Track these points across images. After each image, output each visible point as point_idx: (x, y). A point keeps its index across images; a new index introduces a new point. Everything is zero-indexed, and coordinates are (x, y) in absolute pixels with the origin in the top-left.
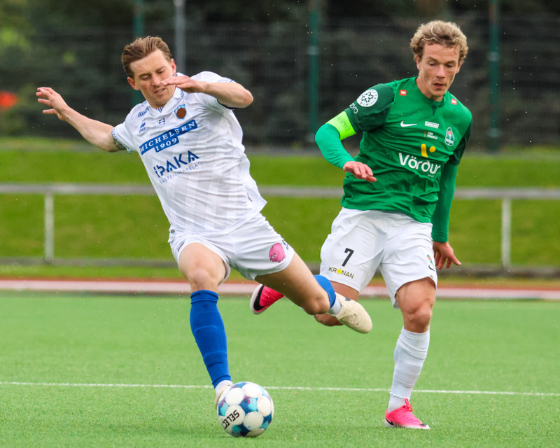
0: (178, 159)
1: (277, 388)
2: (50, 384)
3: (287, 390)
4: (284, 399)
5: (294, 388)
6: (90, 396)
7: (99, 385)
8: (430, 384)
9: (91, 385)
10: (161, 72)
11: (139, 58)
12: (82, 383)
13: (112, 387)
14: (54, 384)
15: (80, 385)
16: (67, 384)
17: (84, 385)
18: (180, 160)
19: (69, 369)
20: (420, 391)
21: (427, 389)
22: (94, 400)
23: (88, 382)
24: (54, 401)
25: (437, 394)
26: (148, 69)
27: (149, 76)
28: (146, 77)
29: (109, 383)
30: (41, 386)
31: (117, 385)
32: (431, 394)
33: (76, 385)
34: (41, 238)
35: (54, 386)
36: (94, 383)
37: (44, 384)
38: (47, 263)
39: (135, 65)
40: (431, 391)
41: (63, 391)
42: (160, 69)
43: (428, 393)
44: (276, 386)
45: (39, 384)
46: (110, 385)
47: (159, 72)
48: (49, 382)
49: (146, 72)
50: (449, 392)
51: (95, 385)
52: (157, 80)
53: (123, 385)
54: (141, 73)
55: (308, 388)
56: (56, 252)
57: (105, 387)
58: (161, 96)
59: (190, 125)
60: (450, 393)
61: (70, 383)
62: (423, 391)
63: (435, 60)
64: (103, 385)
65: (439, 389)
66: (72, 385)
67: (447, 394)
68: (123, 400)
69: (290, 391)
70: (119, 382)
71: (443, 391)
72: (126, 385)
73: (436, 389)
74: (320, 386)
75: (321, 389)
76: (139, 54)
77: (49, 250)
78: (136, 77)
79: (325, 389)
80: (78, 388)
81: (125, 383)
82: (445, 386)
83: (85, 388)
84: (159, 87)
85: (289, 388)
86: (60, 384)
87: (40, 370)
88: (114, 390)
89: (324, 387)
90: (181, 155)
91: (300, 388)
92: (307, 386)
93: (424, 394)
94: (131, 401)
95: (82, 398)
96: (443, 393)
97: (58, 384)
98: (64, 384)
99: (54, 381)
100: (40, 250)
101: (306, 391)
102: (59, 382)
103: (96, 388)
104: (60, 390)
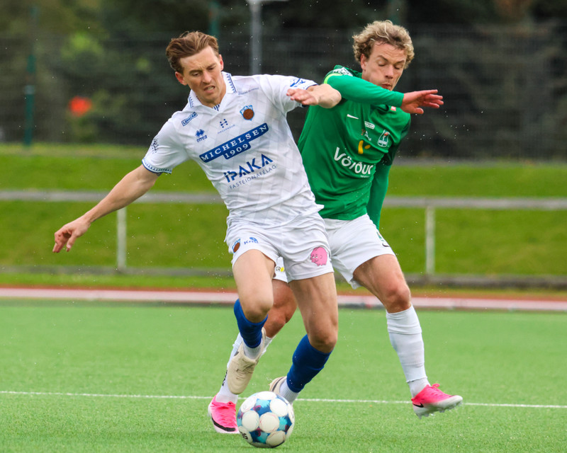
0: (251, 164)
1: (353, 401)
2: (121, 396)
3: (363, 403)
4: (359, 413)
5: (370, 401)
6: (161, 408)
7: (171, 397)
8: (508, 398)
9: (163, 397)
10: (212, 69)
11: (191, 54)
12: (154, 394)
13: (185, 399)
14: (125, 396)
15: (152, 396)
16: (139, 396)
17: (156, 397)
18: (254, 165)
19: (141, 381)
20: (498, 405)
21: (506, 403)
22: (166, 412)
23: (160, 394)
24: (125, 414)
25: (516, 408)
26: (199, 66)
27: (200, 72)
28: (196, 73)
29: (181, 395)
30: (112, 397)
31: (190, 397)
32: (510, 408)
33: (147, 396)
34: (114, 247)
35: (125, 398)
36: (166, 395)
37: (115, 395)
38: (119, 273)
39: (185, 61)
40: (510, 405)
41: (135, 403)
42: (211, 66)
43: (506, 407)
44: (352, 399)
45: (110, 395)
46: (183, 397)
47: (210, 69)
48: (120, 394)
49: (197, 69)
50: (528, 406)
51: (167, 397)
52: (208, 77)
53: (195, 397)
54: (192, 69)
55: (384, 401)
56: (129, 262)
57: (177, 399)
58: (210, 94)
59: (261, 128)
60: (529, 408)
61: (142, 395)
62: (501, 405)
63: (385, 59)
64: (175, 397)
65: (518, 404)
66: (144, 396)
67: (526, 408)
68: (195, 413)
69: (366, 404)
70: (192, 394)
71: (522, 405)
72: (199, 398)
73: (515, 403)
74: (397, 399)
75: (397, 402)
76: (190, 50)
77: (121, 259)
78: (186, 73)
79: (401, 402)
80: (150, 400)
81: (197, 395)
82: (524, 400)
83: (158, 400)
84: (209, 84)
85: (365, 401)
86: (132, 396)
87: (111, 382)
88: (186, 402)
89: (401, 400)
90: (254, 160)
91: (376, 401)
92: (383, 399)
93: (503, 408)
94: (203, 413)
95: (154, 410)
96: (522, 407)
97: (129, 396)
98: (135, 396)
99: (125, 393)
100: (112, 260)
101: (382, 404)
102: (130, 394)
103: (167, 399)
104: (131, 402)
